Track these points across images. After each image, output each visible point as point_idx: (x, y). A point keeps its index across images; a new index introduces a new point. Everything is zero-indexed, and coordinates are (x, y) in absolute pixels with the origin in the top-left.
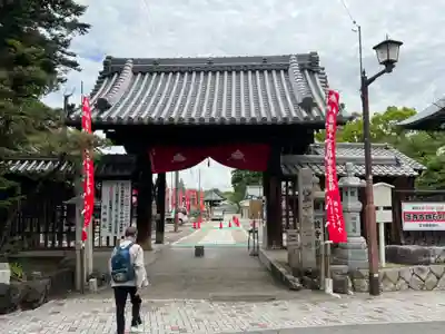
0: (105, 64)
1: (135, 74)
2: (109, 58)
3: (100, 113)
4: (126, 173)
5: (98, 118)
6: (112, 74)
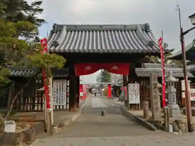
0: (54, 27)
1: (67, 31)
2: (55, 24)
3: (55, 47)
4: (65, 76)
5: (54, 50)
6: (57, 31)
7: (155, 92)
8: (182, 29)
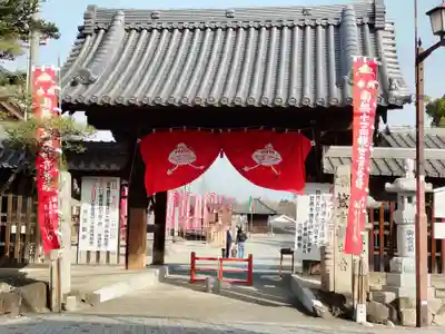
0: (87, 17)
1: (129, 31)
2: (91, 8)
4: (114, 167)
6: (97, 31)
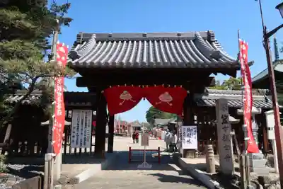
1: (97, 42)
2: (81, 33)
7: (225, 128)
8: (265, 28)
